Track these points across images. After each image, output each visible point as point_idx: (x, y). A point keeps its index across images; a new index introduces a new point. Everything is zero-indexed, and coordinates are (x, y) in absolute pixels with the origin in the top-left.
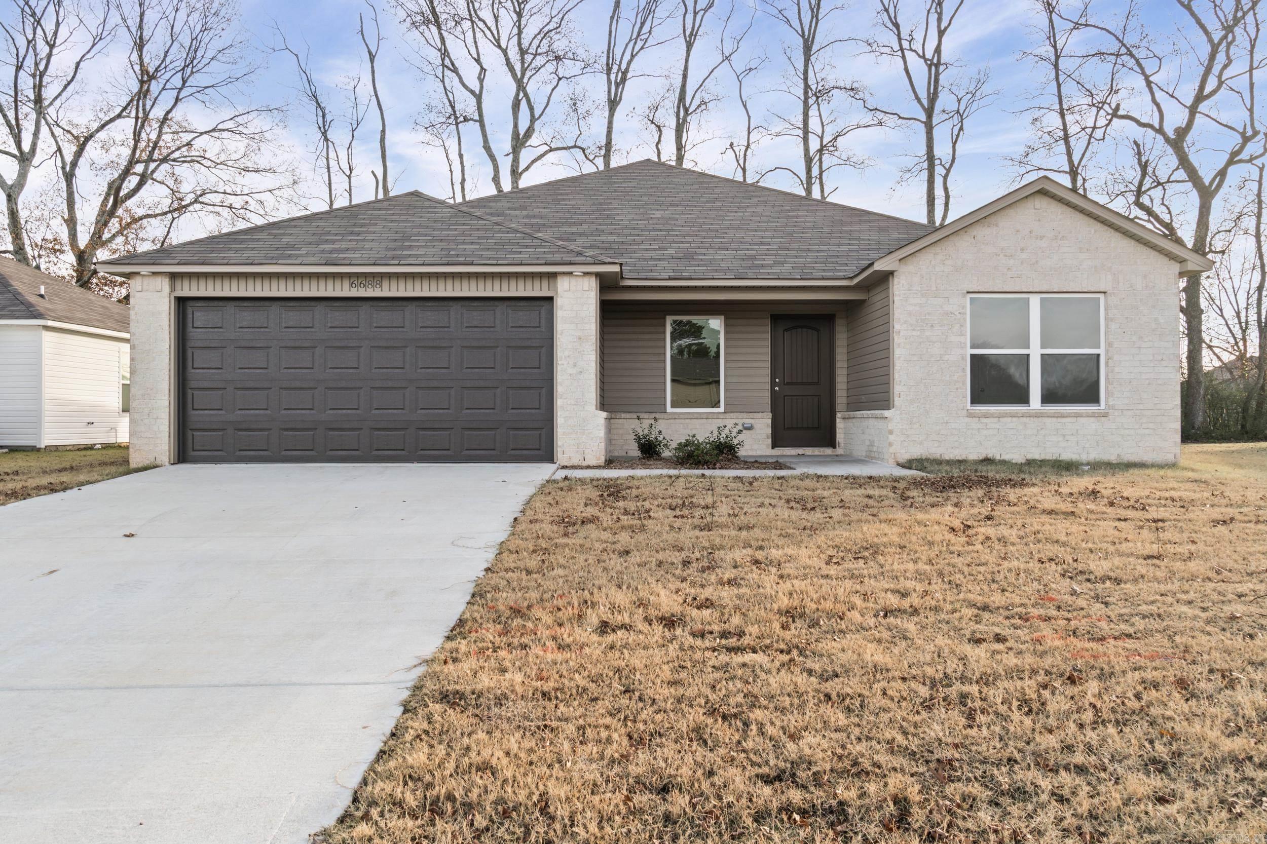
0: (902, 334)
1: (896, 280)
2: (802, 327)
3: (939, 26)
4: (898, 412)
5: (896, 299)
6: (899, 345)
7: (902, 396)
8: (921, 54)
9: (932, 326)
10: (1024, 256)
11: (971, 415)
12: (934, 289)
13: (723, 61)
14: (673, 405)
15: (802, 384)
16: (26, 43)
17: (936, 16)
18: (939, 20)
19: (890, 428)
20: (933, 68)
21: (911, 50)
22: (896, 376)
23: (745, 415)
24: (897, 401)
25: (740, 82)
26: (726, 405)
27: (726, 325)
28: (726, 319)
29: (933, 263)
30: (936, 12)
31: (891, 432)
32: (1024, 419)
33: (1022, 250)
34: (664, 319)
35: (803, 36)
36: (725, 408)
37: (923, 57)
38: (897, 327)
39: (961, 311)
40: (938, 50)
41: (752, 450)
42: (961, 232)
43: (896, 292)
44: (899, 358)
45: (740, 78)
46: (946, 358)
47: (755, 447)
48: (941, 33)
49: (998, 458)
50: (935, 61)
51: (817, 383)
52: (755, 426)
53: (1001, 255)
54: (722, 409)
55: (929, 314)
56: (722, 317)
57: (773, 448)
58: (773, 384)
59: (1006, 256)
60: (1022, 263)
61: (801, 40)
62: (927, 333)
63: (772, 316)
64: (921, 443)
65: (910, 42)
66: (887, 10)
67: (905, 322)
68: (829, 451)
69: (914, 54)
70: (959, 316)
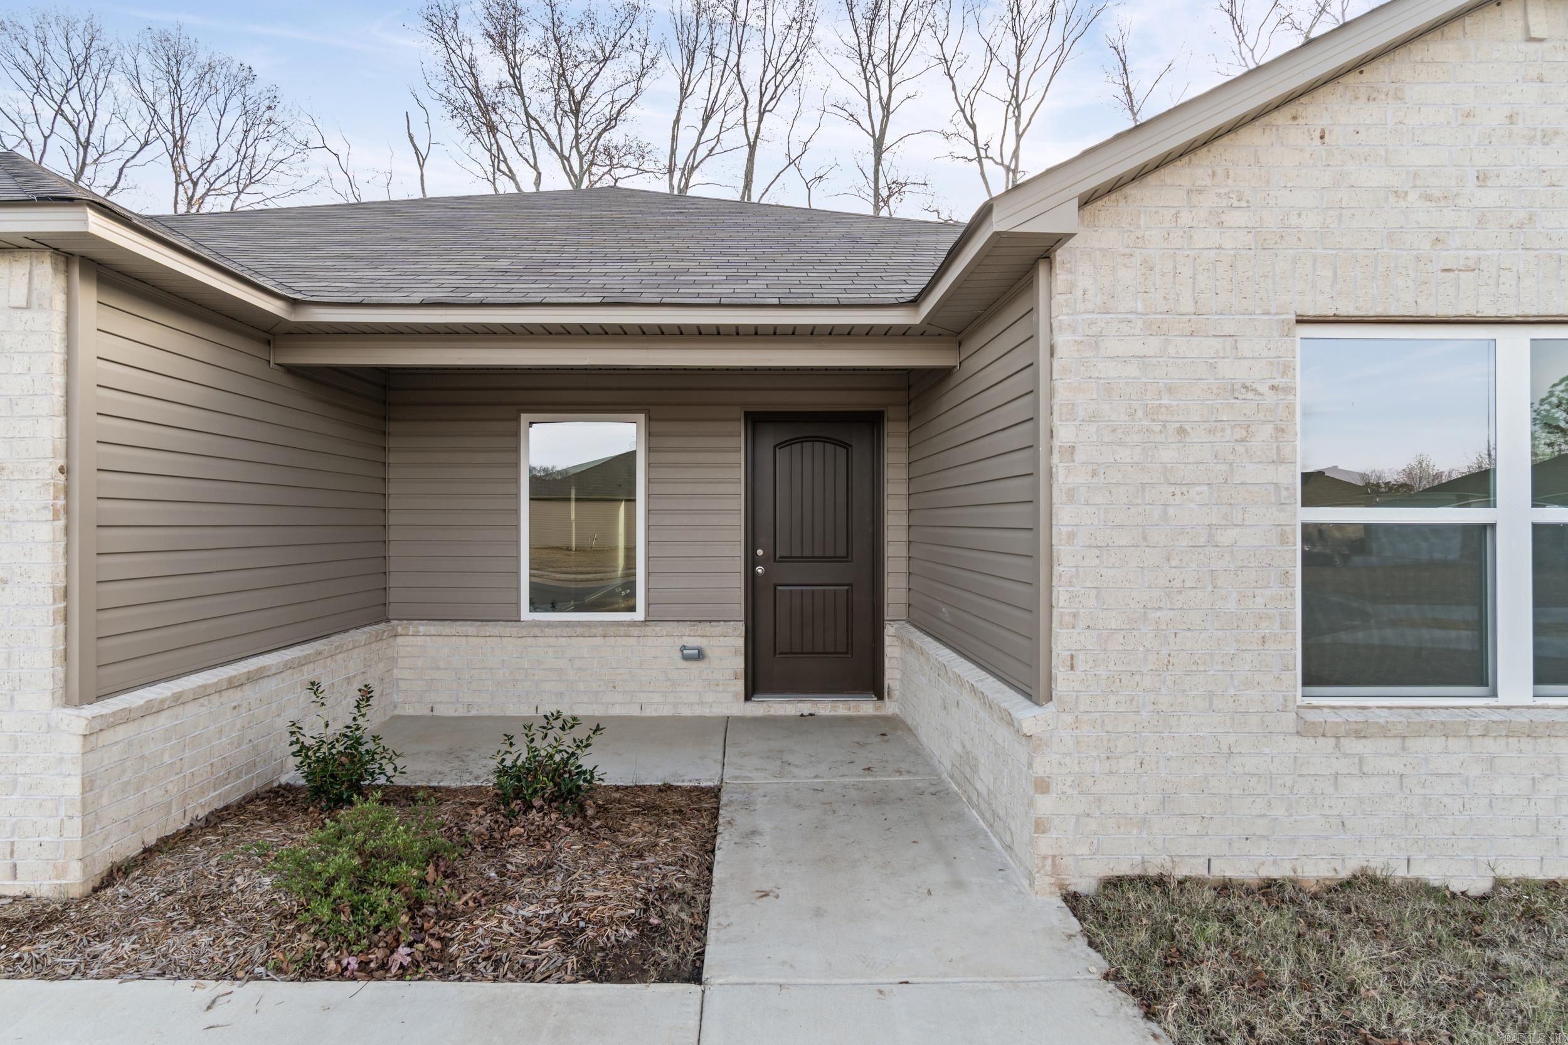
0: (1080, 457)
1: (1061, 277)
2: (813, 439)
3: (1017, 130)
4: (1069, 718)
5: (1062, 340)
6: (1071, 494)
7: (1080, 665)
8: (999, 161)
9: (1181, 431)
10: (1488, 197)
11: (1306, 729)
12: (1187, 306)
13: (790, 164)
14: (534, 606)
15: (813, 559)
16: (43, 139)
17: (1014, 119)
18: (1017, 123)
19: (1039, 770)
20: (1011, 174)
21: (987, 157)
22: (1062, 597)
23: (685, 628)
24: (1063, 682)
25: (809, 189)
26: (648, 605)
27: (650, 434)
28: (649, 420)
29: (1185, 218)
30: (1014, 115)
31: (1042, 786)
32: (1491, 745)
33: (1482, 179)
34: (517, 420)
35: (873, 136)
36: (647, 612)
37: (1002, 164)
38: (1064, 434)
39: (1279, 381)
40: (1016, 155)
41: (701, 703)
42: (1281, 118)
43: (1062, 318)
44: (1071, 536)
45: (809, 185)
46: (1226, 537)
47: (710, 697)
48: (1019, 137)
49: (1400, 872)
50: (1012, 167)
51: (846, 558)
52: (708, 652)
53: (1413, 196)
54: (639, 615)
55: (1170, 390)
56: (641, 417)
57: (748, 698)
58: (751, 561)
59: (1428, 198)
60: (1481, 222)
61: (871, 139)
62: (1167, 455)
63: (747, 415)
64: (1144, 822)
65: (986, 150)
66: (963, 111)
67: (1093, 418)
68: (866, 707)
69: (991, 161)
70: (1270, 398)
